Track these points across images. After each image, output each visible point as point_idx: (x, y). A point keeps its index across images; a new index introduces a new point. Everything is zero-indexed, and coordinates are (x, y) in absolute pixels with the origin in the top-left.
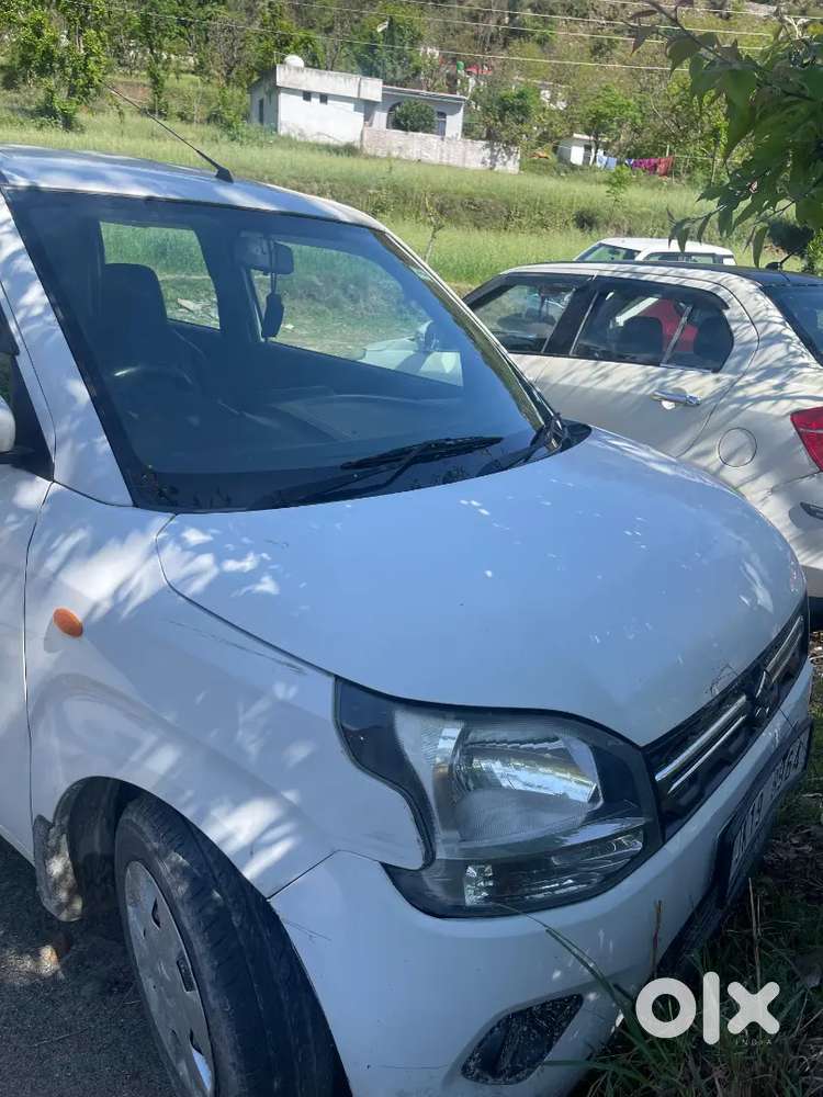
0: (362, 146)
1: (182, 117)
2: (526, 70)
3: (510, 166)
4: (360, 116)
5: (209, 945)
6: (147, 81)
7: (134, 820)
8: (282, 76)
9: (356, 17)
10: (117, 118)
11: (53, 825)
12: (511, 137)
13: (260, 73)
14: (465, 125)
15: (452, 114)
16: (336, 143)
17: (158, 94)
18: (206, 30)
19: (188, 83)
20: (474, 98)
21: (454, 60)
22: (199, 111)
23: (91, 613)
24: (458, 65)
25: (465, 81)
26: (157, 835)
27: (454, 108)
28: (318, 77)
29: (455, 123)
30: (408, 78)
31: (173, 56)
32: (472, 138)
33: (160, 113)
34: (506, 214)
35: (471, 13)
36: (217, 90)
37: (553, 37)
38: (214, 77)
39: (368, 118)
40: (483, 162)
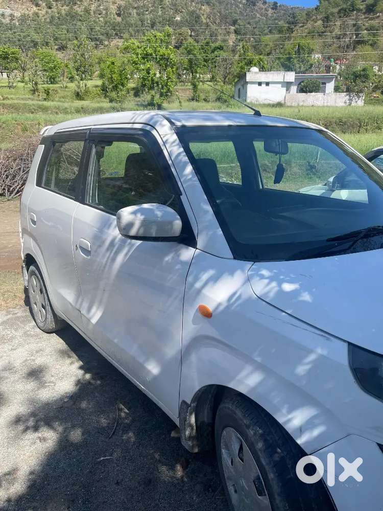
0: (285, 102)
1: (205, 100)
2: (364, 58)
3: (359, 103)
4: (285, 89)
5: (277, 474)
6: (191, 87)
7: (231, 407)
8: (249, 77)
9: (281, 46)
10: (179, 104)
11: (190, 406)
12: (360, 89)
13: (239, 77)
14: (335, 86)
15: (329, 82)
16: (273, 103)
17: (195, 92)
18: (215, 62)
19: (207, 86)
20: (339, 74)
21: (329, 58)
22: (212, 96)
23: (217, 308)
24: (331, 61)
25: (334, 68)
26: (245, 416)
27: (330, 79)
28: (265, 75)
29: (330, 86)
30: (306, 70)
31: (201, 75)
32: (340, 92)
33: (196, 100)
34: (359, 125)
35: (336, 36)
36: (220, 87)
37: (379, 42)
38: (219, 82)
39: (288, 90)
40: (345, 103)
